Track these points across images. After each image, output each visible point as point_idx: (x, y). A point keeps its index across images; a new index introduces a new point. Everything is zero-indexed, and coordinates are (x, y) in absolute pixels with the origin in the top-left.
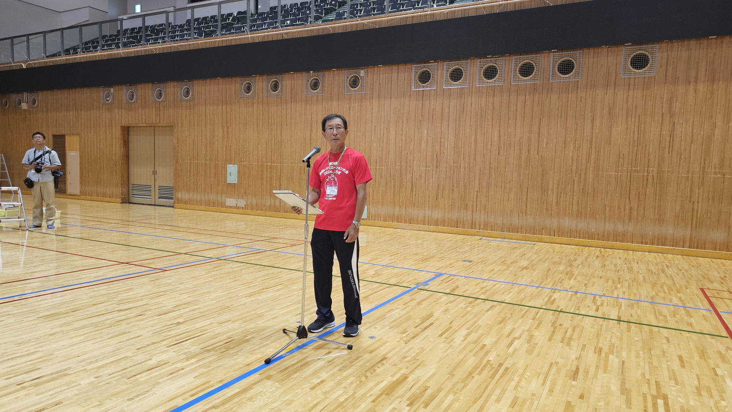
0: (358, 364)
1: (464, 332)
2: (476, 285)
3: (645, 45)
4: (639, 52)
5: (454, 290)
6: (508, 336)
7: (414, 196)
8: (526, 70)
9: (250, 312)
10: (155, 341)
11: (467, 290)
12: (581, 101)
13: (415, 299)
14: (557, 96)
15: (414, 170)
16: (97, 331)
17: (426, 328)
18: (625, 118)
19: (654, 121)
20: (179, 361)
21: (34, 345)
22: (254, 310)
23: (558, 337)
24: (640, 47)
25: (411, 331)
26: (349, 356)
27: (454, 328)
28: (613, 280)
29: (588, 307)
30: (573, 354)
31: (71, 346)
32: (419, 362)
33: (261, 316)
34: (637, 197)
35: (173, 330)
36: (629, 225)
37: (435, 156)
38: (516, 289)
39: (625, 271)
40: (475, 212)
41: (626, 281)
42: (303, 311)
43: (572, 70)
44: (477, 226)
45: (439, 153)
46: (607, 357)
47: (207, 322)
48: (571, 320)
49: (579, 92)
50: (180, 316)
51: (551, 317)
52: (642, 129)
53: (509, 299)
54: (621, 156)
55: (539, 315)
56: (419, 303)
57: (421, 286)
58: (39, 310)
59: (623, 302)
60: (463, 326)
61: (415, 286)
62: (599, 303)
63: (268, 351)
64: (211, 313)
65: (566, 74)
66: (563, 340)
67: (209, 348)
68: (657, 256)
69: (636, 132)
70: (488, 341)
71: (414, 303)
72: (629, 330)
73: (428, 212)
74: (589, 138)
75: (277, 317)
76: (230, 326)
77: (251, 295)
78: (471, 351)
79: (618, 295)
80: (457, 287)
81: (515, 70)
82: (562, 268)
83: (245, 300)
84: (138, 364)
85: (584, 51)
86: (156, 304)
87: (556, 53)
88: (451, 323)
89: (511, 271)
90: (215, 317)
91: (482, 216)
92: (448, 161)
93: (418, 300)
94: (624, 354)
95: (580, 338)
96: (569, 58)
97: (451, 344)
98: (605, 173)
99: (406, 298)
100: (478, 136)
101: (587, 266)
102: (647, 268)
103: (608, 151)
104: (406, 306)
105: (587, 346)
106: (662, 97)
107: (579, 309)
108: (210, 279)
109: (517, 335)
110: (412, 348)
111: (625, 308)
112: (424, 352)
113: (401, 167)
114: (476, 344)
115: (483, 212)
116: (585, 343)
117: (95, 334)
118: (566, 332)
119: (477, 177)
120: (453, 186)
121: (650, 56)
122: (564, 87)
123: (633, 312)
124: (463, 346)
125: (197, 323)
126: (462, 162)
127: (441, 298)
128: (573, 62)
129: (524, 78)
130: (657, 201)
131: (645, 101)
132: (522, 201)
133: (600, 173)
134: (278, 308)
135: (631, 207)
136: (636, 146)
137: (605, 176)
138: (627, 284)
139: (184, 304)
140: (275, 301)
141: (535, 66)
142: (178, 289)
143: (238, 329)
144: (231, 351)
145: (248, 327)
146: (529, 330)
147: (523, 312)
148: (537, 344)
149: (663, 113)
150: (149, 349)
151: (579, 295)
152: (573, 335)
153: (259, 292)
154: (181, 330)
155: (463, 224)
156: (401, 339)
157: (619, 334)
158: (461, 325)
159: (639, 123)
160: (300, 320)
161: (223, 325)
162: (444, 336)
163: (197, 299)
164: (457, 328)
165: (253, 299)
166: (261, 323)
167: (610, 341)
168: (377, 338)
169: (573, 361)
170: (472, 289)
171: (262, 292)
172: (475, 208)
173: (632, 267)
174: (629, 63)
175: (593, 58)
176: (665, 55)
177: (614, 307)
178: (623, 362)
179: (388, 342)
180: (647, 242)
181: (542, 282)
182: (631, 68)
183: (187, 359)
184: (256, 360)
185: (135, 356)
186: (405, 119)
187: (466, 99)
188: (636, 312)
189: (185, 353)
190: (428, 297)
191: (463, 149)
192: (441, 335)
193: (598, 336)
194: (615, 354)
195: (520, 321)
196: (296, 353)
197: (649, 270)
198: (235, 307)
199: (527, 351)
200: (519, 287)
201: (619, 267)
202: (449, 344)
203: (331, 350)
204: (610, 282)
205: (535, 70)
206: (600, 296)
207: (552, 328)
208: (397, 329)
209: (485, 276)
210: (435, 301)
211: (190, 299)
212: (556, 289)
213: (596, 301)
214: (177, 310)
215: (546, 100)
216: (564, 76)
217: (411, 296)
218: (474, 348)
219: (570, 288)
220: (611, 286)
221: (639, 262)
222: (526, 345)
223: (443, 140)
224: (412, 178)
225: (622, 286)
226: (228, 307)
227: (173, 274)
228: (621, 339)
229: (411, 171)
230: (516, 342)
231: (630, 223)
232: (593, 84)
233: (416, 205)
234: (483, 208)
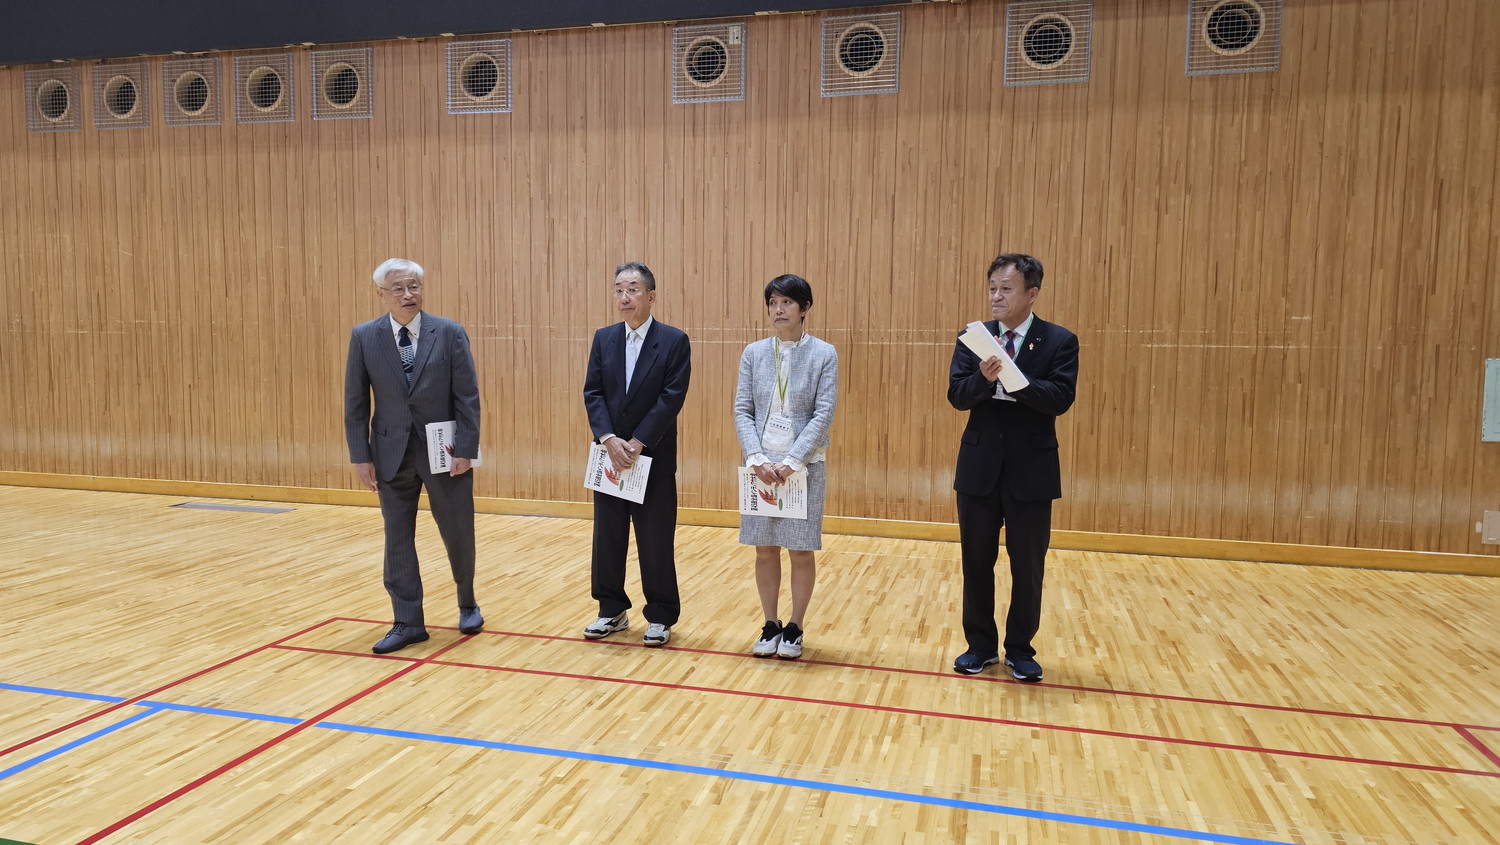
3: (488, 38)
4: (477, 55)
7: (56, 403)
8: (264, 91)
12: (378, 167)
15: (52, 335)
18: (464, 208)
19: (516, 216)
24: (476, 42)
34: (499, 390)
37: (94, 301)
40: (188, 437)
43: (354, 93)
44: (197, 473)
45: (101, 293)
49: (372, 146)
52: (497, 234)
54: (463, 297)
65: (344, 102)
69: (486, 242)
73: (90, 442)
81: (243, 90)
85: (375, 49)
87: (321, 52)
91: (204, 447)
92: (123, 313)
96: (346, 65)
100: (180, 253)
103: (436, 286)
106: (527, 160)
113: (23, 327)
115: (205, 437)
119: (187, 351)
120: (139, 376)
121: (497, 65)
122: (343, 134)
126: (153, 313)
128: (355, 74)
129: (264, 110)
130: (535, 398)
131: (497, 169)
132: (281, 407)
136: (489, 275)
141: (281, 81)
149: (530, 199)
155: (166, 469)
159: (490, 220)
172: (188, 429)
174: (460, 81)
175: (393, 66)
176: (525, 63)
182: (465, 92)
186: (21, 206)
187: (147, 159)
191: (151, 283)
205: (282, 90)
216: (341, 107)
223: (107, 260)
224: (49, 356)
229: (46, 338)
232: (397, 129)
233: (64, 424)
234: (206, 427)
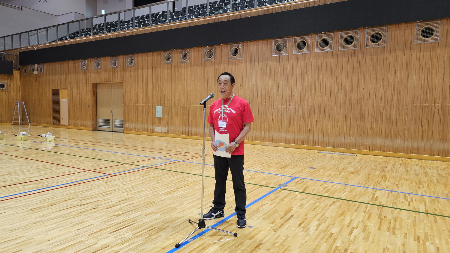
0: (241, 249)
1: (316, 223)
2: (320, 186)
3: (431, 21)
4: (427, 26)
5: (305, 189)
6: (348, 226)
7: (274, 124)
8: (349, 41)
9: (167, 206)
10: (102, 229)
11: (314, 190)
12: (387, 60)
13: (279, 197)
14: (370, 57)
15: (274, 107)
16: (65, 220)
17: (288, 219)
18: (418, 70)
19: (438, 72)
20: (117, 245)
21: (21, 231)
22: (170, 205)
23: (385, 227)
24: (427, 22)
25: (278, 222)
26: (234, 242)
27: (308, 219)
28: (416, 181)
29: (402, 202)
30: (399, 241)
31: (46, 232)
32: (286, 247)
33: (174, 209)
34: (427, 124)
35: (115, 220)
36: (421, 143)
37: (288, 98)
38: (348, 189)
39: (423, 175)
40: (315, 134)
41: (425, 182)
42: (202, 206)
43: (380, 40)
44: (317, 144)
45: (290, 97)
46: (424, 244)
47: (138, 214)
48: (392, 213)
49: (385, 54)
50: (120, 209)
51: (377, 211)
52: (430, 78)
53: (345, 197)
54: (416, 96)
55: (368, 209)
56: (282, 200)
57: (282, 187)
58: (29, 204)
59: (427, 199)
60: (314, 217)
61: (278, 187)
62: (409, 200)
63: (178, 237)
64: (141, 207)
65: (376, 42)
66: (389, 229)
67: (137, 234)
68: (442, 164)
69: (426, 80)
70: (334, 230)
71: (278, 200)
72: (436, 222)
73: (283, 135)
74: (393, 84)
75: (185, 210)
76: (153, 217)
77: (168, 193)
78: (323, 238)
79: (422, 193)
80: (307, 187)
81: (341, 41)
82: (378, 173)
83: (164, 197)
84: (88, 247)
85: (389, 27)
86: (105, 200)
87: (369, 29)
88: (306, 216)
89: (343, 175)
90: (143, 210)
91: (320, 137)
92: (297, 101)
93: (281, 197)
94: (437, 242)
95: (401, 227)
96: (378, 32)
97: (308, 232)
98: (404, 108)
99: (273, 195)
100: (316, 85)
101: (395, 172)
102: (437, 173)
103: (406, 93)
104: (273, 202)
105: (407, 234)
106: (444, 56)
107: (396, 204)
108: (142, 182)
109: (355, 225)
110: (280, 235)
111: (429, 203)
112: (289, 239)
113: (266, 105)
114: (326, 232)
115: (320, 135)
116: (406, 232)
117: (63, 223)
118: (390, 223)
119: (316, 111)
120: (300, 118)
121: (434, 28)
122: (375, 51)
123: (435, 206)
124: (316, 234)
125: (131, 215)
126: (306, 102)
127: (297, 195)
128: (381, 35)
129: (347, 46)
130: (441, 126)
131: (432, 59)
132: (347, 127)
133: (401, 108)
134: (186, 203)
135: (423, 131)
136: (426, 90)
137: (404, 110)
138: (426, 185)
139: (124, 200)
140: (184, 198)
141: (355, 38)
142: (121, 189)
143: (158, 219)
144: (153, 237)
145: (165, 218)
146: (363, 221)
147: (356, 207)
148: (370, 232)
149: (444, 67)
150: (97, 235)
151: (393, 193)
152: (395, 225)
153: (174, 191)
154: (120, 220)
155: (307, 143)
156: (272, 228)
157: (429, 224)
158: (313, 217)
159: (428, 74)
160: (200, 212)
161: (149, 216)
162: (302, 226)
163: (133, 196)
164: (311, 220)
165: (169, 196)
166: (174, 215)
167: (424, 230)
168: (255, 227)
169: (400, 247)
170: (318, 189)
171: (175, 191)
172: (315, 132)
173: (427, 172)
174: (420, 34)
175: (395, 31)
176: (445, 27)
177: (421, 203)
178: (438, 248)
179: (263, 230)
180: (435, 154)
181: (366, 184)
182: (422, 37)
183: (122, 243)
184: (170, 245)
185: (87, 240)
186: (268, 75)
187: (308, 61)
188: (438, 207)
189: (121, 239)
190: (288, 195)
191: (306, 93)
192: (300, 225)
193: (414, 226)
194: (430, 241)
195: (355, 214)
196: (198, 239)
197: (440, 174)
198: (157, 202)
199: (364, 239)
200: (350, 187)
201: (417, 172)
202: (306, 232)
203: (222, 237)
204: (414, 184)
205: (355, 40)
206: (410, 194)
207: (379, 220)
208: (268, 220)
209: (326, 179)
210: (293, 198)
211: (128, 197)
212: (377, 189)
213: (407, 198)
214: (118, 205)
215: (363, 60)
216: (375, 44)
217: (276, 194)
218: (325, 236)
219: (387, 188)
220: (415, 186)
221: (431, 168)
222: (363, 234)
223: (293, 88)
224: (273, 113)
225: (423, 187)
226: (152, 202)
227: (119, 178)
228: (432, 229)
229: (272, 108)
230: (355, 231)
231: (422, 141)
232: (395, 49)
233: (276, 130)
234: (321, 132)
